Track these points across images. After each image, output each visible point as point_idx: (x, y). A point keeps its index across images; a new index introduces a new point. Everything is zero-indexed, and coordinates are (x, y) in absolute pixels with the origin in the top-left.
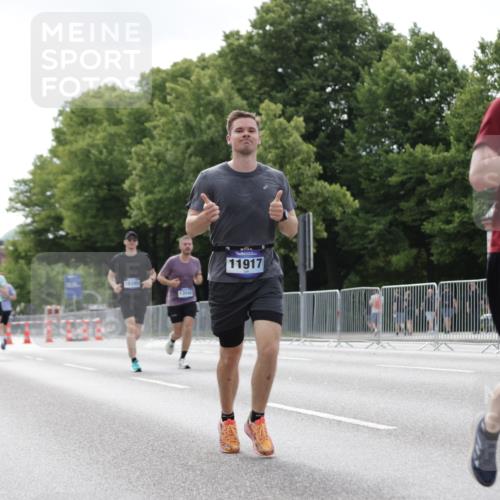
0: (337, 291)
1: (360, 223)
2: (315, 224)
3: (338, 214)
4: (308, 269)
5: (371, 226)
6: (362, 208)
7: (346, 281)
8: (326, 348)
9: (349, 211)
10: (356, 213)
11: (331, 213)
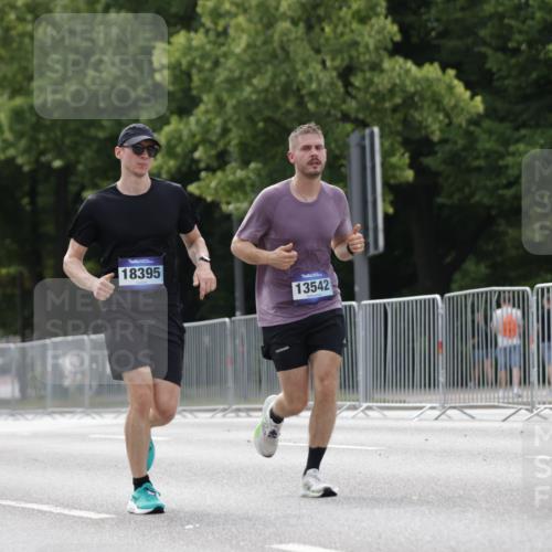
0: (438, 297)
1: (486, 144)
2: (386, 154)
3: (435, 127)
4: (372, 252)
5: (512, 148)
6: (490, 113)
7: (457, 276)
8: (415, 423)
9: (461, 120)
10: (475, 121)
11: (421, 126)
